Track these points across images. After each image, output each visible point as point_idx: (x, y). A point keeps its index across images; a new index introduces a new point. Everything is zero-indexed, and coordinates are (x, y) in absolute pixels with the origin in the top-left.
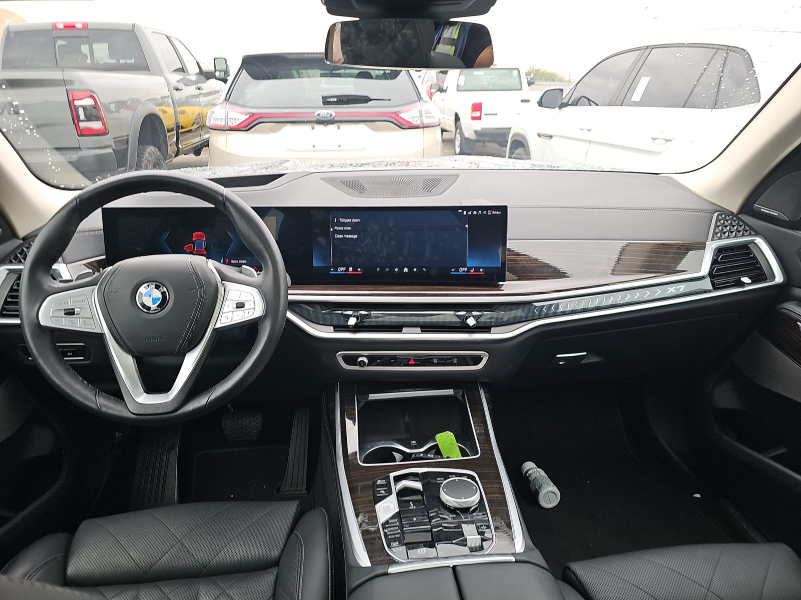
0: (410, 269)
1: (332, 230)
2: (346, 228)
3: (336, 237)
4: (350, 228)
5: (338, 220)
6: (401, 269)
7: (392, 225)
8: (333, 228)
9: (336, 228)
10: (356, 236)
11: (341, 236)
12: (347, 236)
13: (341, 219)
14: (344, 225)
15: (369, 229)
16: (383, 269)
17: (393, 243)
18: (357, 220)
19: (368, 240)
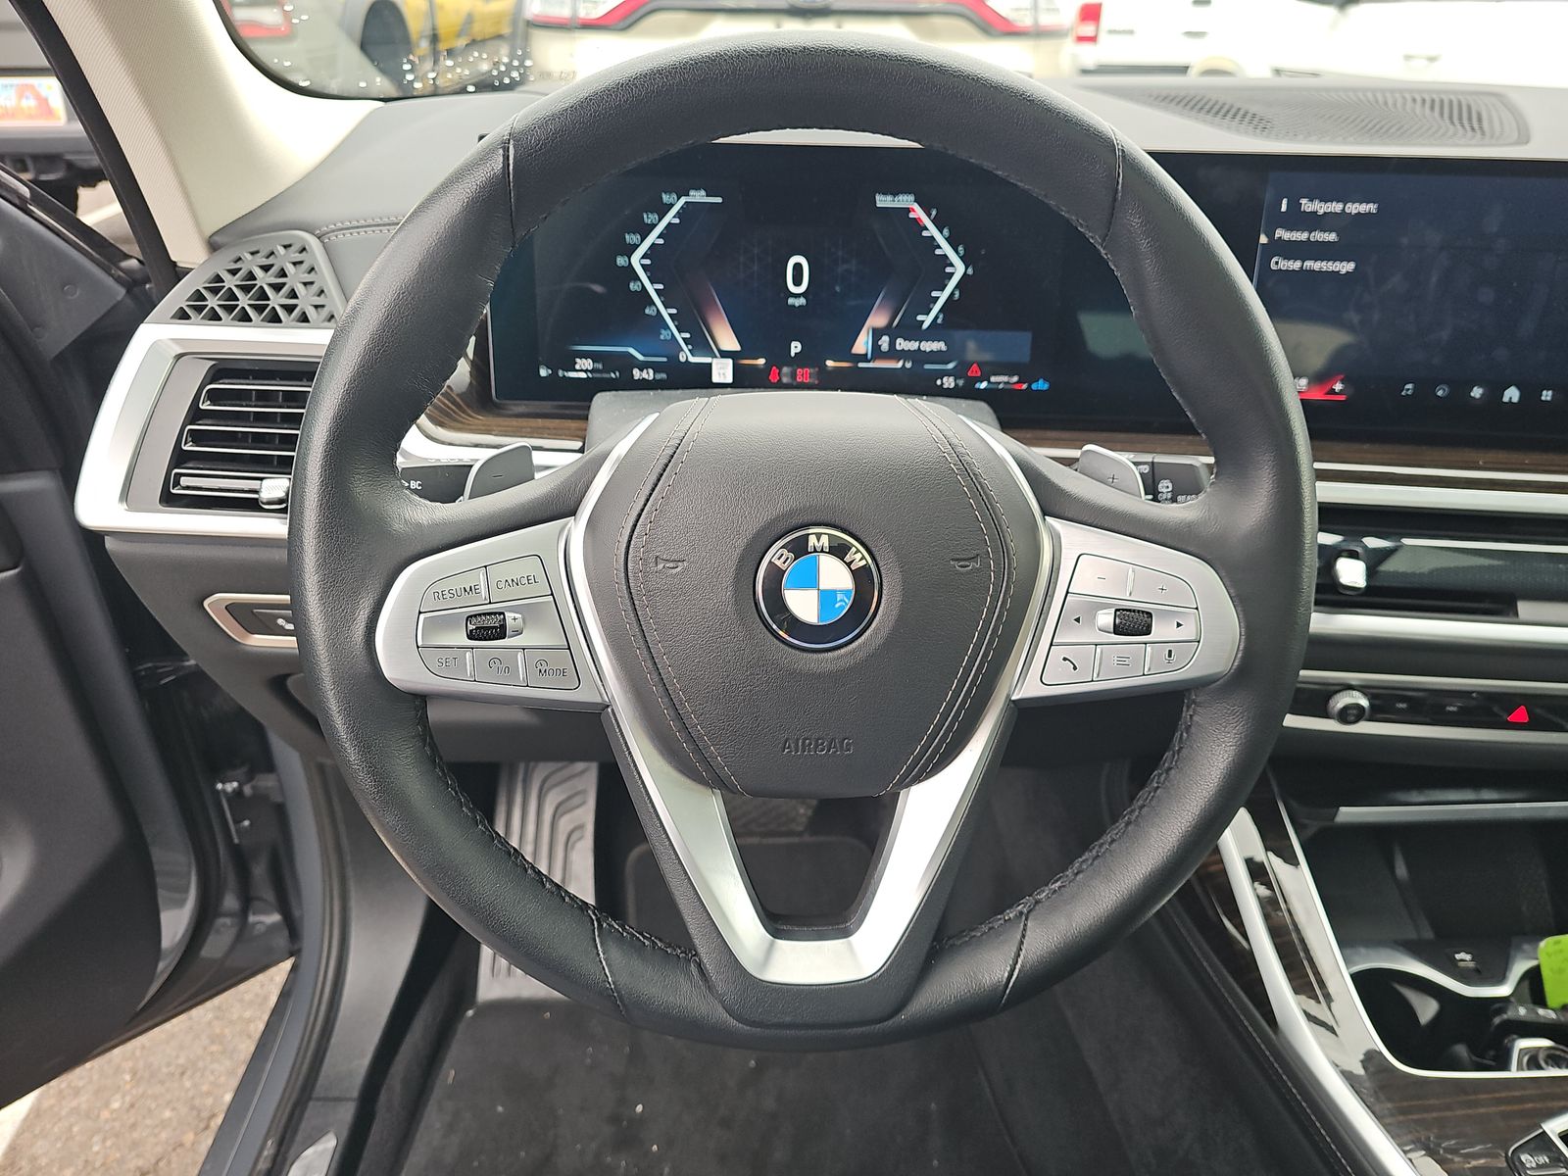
0: (1530, 393)
1: (1263, 239)
2: (1319, 236)
3: (1273, 267)
4: (1332, 237)
5: (1294, 205)
6: (1496, 390)
7: (1495, 229)
8: (1270, 235)
9: (1280, 233)
10: (1350, 267)
11: (1296, 265)
12: (1317, 266)
13: (1304, 201)
14: (1314, 222)
15: (1405, 241)
16: (1425, 386)
17: (1487, 295)
18: (1364, 208)
19: (1396, 282)
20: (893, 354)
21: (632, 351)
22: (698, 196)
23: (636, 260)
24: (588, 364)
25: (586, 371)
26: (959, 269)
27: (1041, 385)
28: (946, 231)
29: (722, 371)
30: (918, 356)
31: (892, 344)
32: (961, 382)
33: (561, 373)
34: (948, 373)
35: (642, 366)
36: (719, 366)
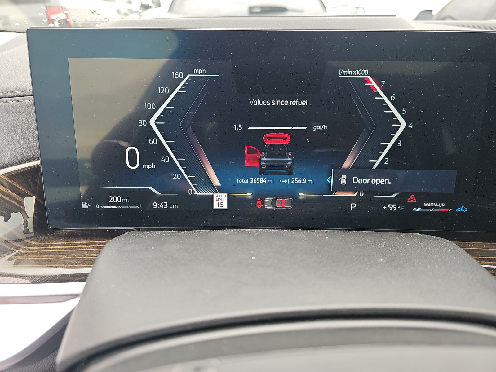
20: (349, 187)
21: (151, 188)
22: (200, 73)
23: (152, 122)
24: (118, 199)
25: (116, 204)
26: (403, 124)
27: (462, 209)
28: (393, 97)
29: (220, 202)
30: (370, 190)
31: (349, 180)
32: (401, 208)
33: (98, 206)
34: (392, 201)
35: (160, 200)
36: (217, 198)
